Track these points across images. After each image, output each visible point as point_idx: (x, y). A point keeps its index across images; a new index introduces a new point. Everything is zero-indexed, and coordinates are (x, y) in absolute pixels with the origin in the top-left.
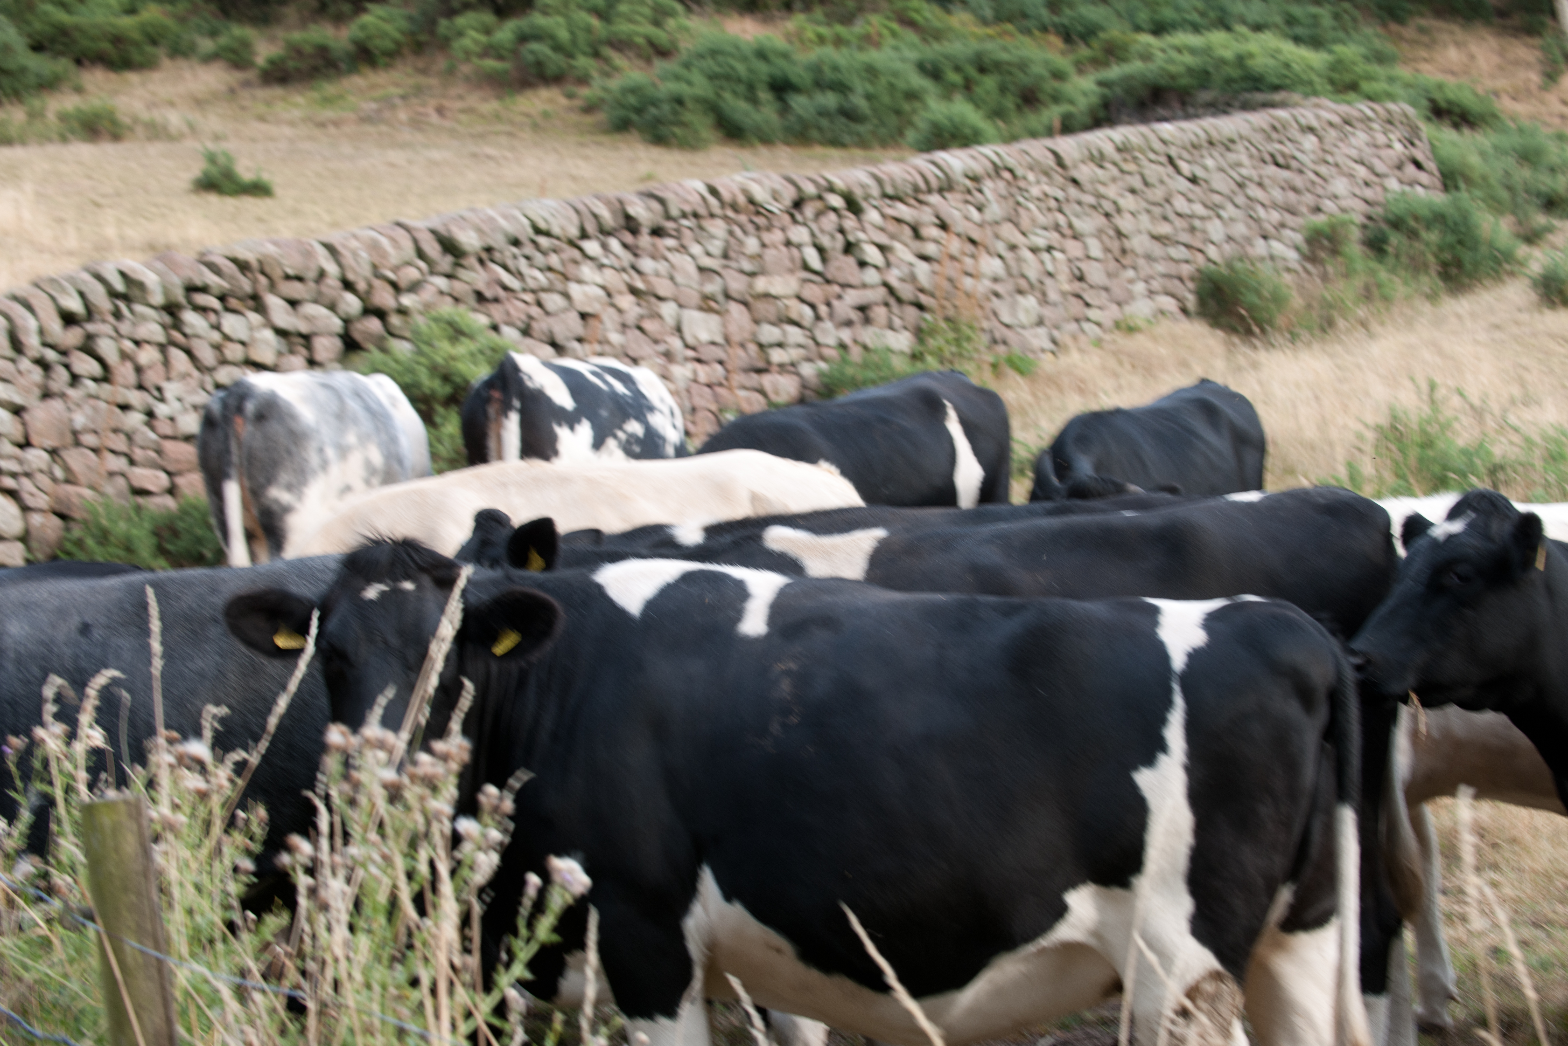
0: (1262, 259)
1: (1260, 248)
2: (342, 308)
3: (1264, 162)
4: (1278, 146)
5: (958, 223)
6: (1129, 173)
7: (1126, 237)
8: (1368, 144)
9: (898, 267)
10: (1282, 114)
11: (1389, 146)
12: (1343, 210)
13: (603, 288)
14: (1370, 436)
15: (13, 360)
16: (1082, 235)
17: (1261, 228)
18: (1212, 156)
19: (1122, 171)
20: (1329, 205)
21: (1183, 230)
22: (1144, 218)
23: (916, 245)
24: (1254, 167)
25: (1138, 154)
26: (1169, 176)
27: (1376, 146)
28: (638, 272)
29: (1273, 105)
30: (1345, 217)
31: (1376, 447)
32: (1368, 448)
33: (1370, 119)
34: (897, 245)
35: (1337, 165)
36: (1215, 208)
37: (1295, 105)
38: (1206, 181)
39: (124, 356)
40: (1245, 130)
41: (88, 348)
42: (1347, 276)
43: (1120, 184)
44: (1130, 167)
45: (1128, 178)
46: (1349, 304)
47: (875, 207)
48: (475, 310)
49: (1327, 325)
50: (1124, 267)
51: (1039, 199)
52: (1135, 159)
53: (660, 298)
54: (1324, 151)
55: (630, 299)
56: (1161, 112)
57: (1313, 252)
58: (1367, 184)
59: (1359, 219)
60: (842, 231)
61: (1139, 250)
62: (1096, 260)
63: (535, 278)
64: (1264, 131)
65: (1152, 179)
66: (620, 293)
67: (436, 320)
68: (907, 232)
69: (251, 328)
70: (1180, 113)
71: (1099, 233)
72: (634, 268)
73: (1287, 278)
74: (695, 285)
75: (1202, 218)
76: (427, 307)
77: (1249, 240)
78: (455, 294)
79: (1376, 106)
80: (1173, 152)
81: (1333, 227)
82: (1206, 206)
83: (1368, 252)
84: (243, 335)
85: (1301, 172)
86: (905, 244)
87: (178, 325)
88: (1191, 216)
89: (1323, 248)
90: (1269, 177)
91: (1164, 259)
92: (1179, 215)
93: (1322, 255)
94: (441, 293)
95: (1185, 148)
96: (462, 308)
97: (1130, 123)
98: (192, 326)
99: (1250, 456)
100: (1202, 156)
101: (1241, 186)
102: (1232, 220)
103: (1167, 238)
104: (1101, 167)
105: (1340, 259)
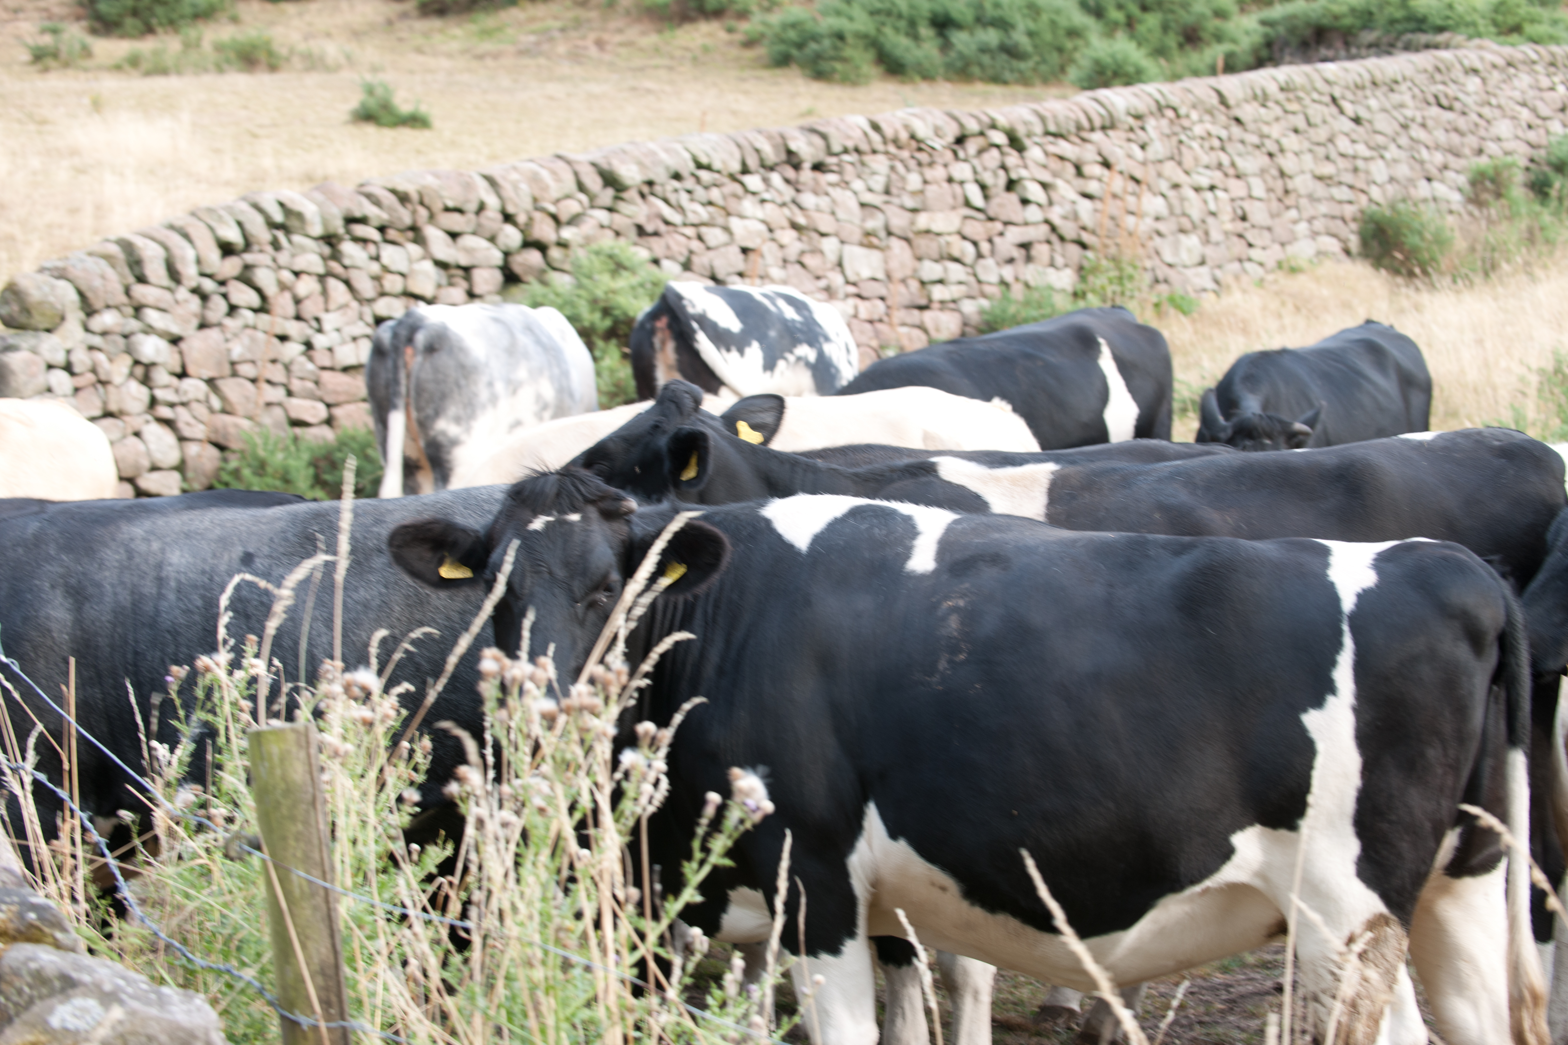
0: (1425, 201)
1: (1423, 189)
2: (501, 240)
3: (1428, 104)
4: (1441, 87)
5: (1121, 162)
6: (1293, 113)
7: (1290, 177)
8: (1531, 87)
9: (1061, 205)
10: (1445, 55)
11: (1552, 89)
12: (1507, 153)
13: (764, 222)
14: (1534, 379)
15: (169, 289)
16: (1245, 175)
17: (1424, 170)
18: (1375, 96)
19: (1286, 112)
20: (1492, 147)
21: (1346, 170)
22: (1307, 158)
23: (1079, 182)
24: (1417, 108)
25: (1301, 94)
26: (1333, 117)
27: (1540, 90)
28: (801, 208)
29: (1436, 47)
30: (1509, 159)
31: (1540, 391)
32: (1532, 392)
33: (1534, 62)
34: (1059, 183)
35: (1499, 107)
36: (1378, 148)
37: (1458, 47)
38: (1370, 122)
39: (283, 287)
40: (1409, 71)
41: (246, 277)
42: (1510, 218)
43: (1283, 124)
44: (1294, 107)
45: (1290, 117)
46: (1511, 247)
47: (1037, 144)
48: (635, 244)
49: (1489, 269)
50: (1288, 208)
51: (1202, 138)
52: (1299, 99)
53: (823, 235)
54: (1487, 93)
55: (793, 234)
56: (1324, 52)
57: (1477, 195)
58: (1530, 127)
59: (1523, 162)
60: (1004, 167)
61: (1302, 191)
62: (1260, 199)
63: (695, 212)
64: (1425, 71)
65: (1316, 119)
66: (783, 228)
67: (598, 253)
68: (1070, 170)
69: (411, 261)
70: (1343, 53)
71: (1263, 172)
72: (794, 202)
73: (1450, 220)
74: (857, 221)
75: (1366, 159)
76: (588, 240)
77: (1412, 181)
78: (615, 227)
79: (1539, 48)
80: (1337, 93)
81: (1497, 171)
82: (1371, 148)
83: (1531, 195)
84: (403, 268)
85: (1464, 113)
86: (1068, 182)
87: (336, 256)
88: (1355, 157)
89: (1486, 190)
90: (1432, 118)
91: (1327, 199)
92: (1342, 155)
93: (1486, 196)
94: (602, 227)
95: (1347, 88)
96: (622, 241)
97: (1291, 63)
98: (351, 257)
99: (1416, 398)
100: (1366, 97)
101: (1405, 127)
102: (1395, 161)
103: (1330, 178)
104: (1264, 106)
105: (1503, 201)
